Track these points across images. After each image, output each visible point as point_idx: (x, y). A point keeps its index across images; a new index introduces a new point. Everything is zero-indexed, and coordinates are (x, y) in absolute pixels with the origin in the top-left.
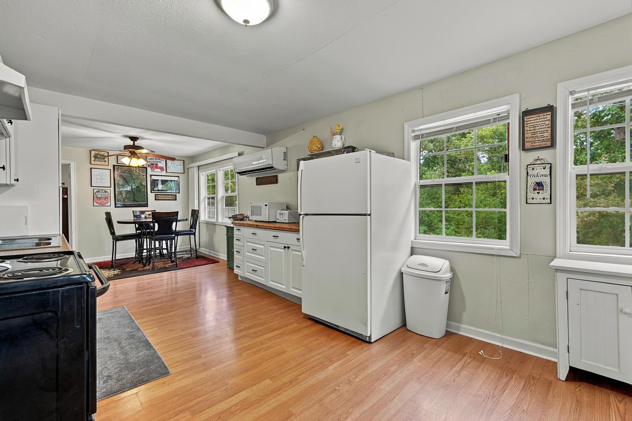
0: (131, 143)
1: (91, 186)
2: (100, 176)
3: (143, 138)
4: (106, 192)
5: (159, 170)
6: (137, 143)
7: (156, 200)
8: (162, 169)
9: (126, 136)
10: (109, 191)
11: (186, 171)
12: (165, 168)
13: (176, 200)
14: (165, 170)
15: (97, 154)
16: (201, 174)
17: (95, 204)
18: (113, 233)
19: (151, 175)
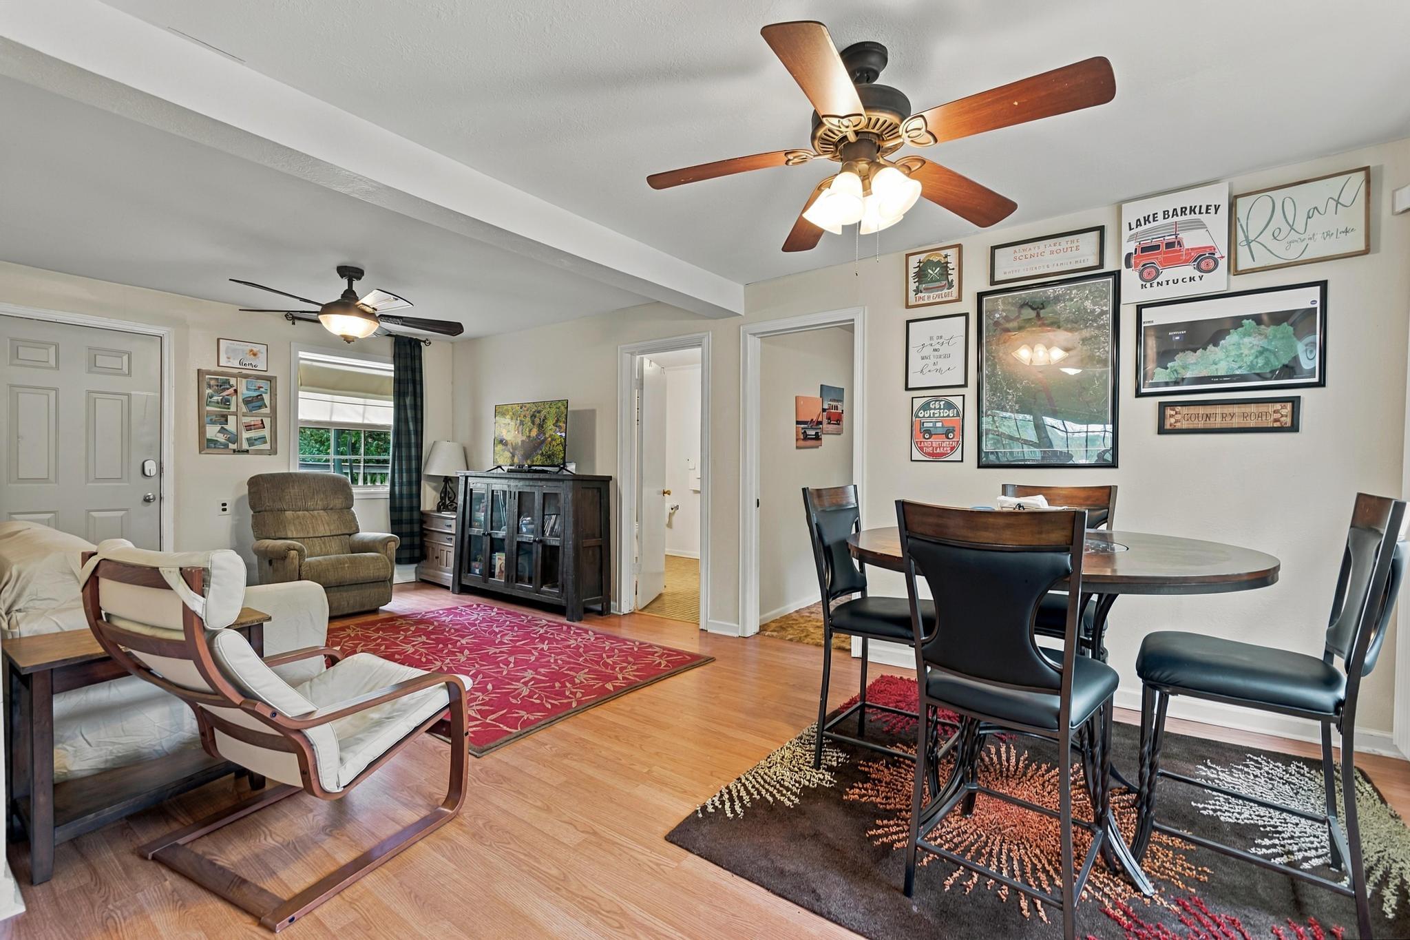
1: (907, 389)
2: (932, 348)
4: (950, 406)
5: (1189, 270)
7: (1162, 430)
8: (1203, 260)
10: (958, 401)
12: (1222, 253)
13: (1295, 429)
14: (1223, 264)
15: (924, 263)
17: (917, 455)
19: (1140, 309)
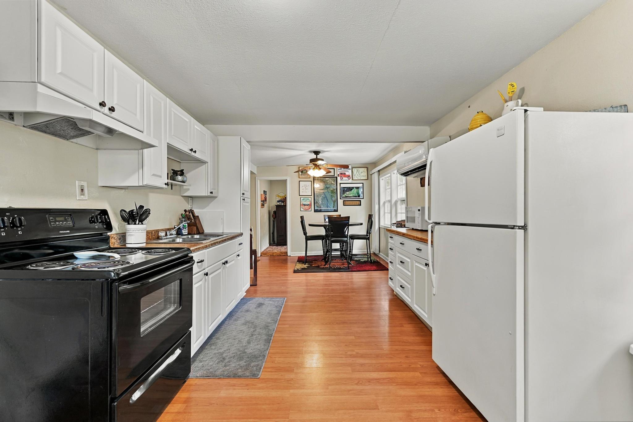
0: (314, 156)
1: (299, 195)
2: (304, 187)
3: (324, 152)
4: (308, 199)
5: (347, 178)
6: (319, 157)
7: (344, 205)
8: (349, 176)
9: (311, 152)
10: (310, 199)
11: (369, 177)
12: (351, 176)
13: (360, 205)
14: (351, 178)
16: (381, 179)
17: (302, 210)
18: (305, 233)
19: (340, 184)
